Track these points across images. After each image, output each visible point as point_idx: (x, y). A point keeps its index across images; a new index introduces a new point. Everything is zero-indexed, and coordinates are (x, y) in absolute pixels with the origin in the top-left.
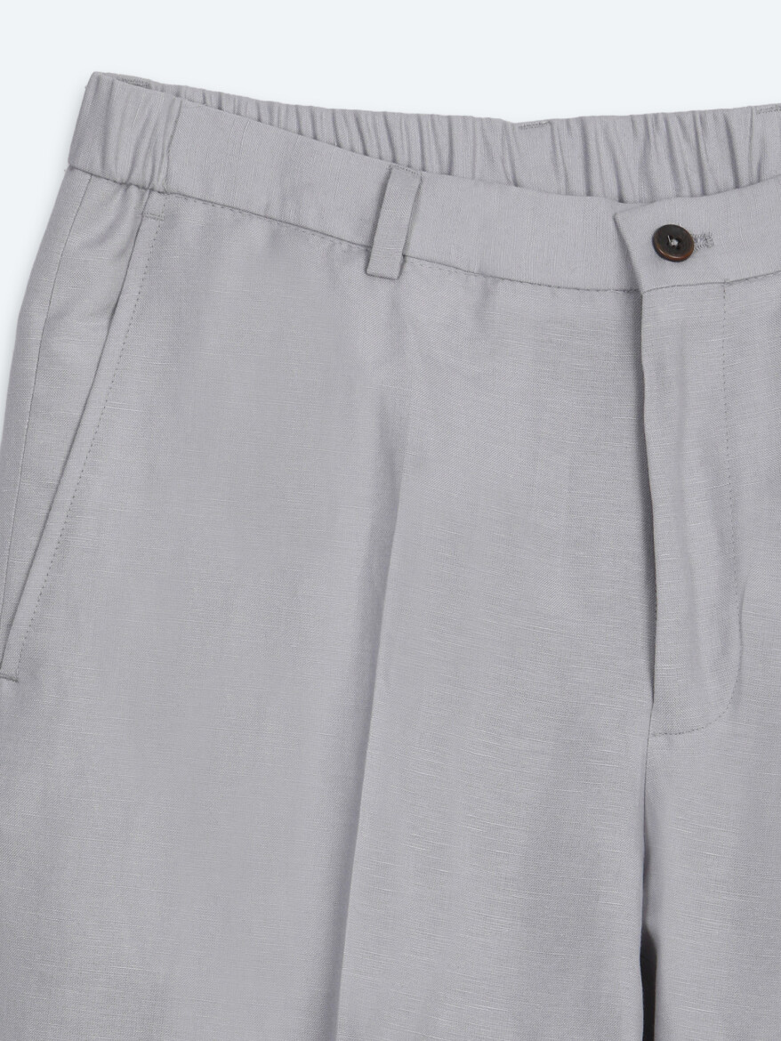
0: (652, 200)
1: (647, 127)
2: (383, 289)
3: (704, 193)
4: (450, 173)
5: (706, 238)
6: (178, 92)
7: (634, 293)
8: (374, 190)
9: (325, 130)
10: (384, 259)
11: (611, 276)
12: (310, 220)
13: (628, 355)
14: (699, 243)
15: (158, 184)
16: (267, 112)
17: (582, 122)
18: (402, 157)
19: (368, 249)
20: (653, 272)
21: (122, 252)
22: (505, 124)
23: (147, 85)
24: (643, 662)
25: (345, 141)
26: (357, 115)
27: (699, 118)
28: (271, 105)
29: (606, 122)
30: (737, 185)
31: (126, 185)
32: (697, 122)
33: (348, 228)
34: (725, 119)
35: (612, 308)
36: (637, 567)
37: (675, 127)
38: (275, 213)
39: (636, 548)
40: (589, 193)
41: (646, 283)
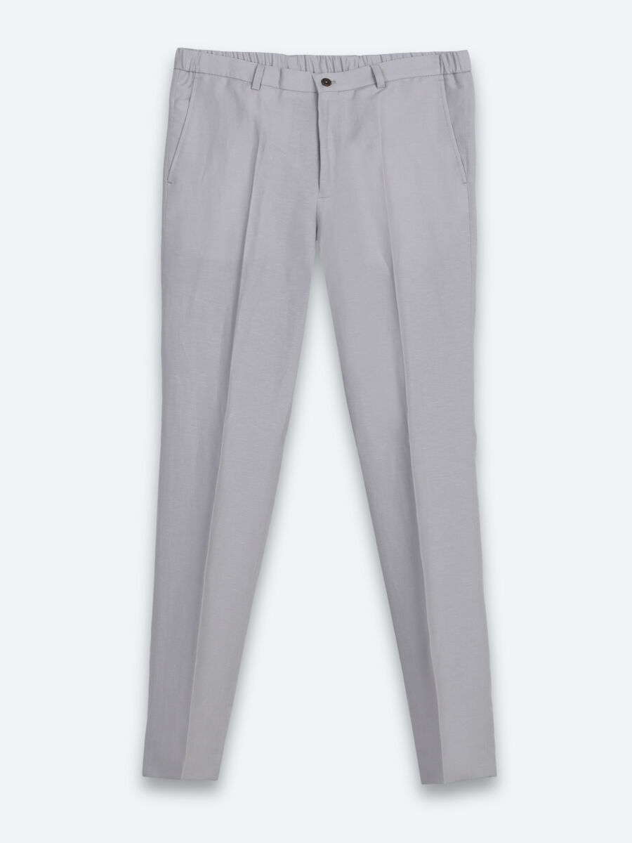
0: (322, 73)
1: (321, 58)
2: (256, 92)
3: (334, 72)
4: (272, 65)
5: (334, 81)
6: (200, 51)
7: (316, 93)
8: (253, 70)
9: (241, 57)
10: (256, 85)
11: (311, 89)
12: (237, 77)
13: (315, 108)
14: (333, 83)
15: (197, 71)
16: (225, 54)
17: (305, 56)
18: (261, 62)
19: (252, 83)
20: (321, 88)
21: (190, 86)
22: (285, 56)
23: (192, 50)
24: (317, 180)
25: (246, 59)
26: (249, 53)
27: (334, 57)
28: (226, 52)
29: (311, 57)
30: (343, 71)
31: (189, 72)
32: (333, 58)
33: (247, 79)
34: (340, 58)
35: (311, 96)
36: (316, 158)
37: (328, 58)
38: (228, 75)
39: (316, 153)
40: (306, 70)
41: (319, 91)
